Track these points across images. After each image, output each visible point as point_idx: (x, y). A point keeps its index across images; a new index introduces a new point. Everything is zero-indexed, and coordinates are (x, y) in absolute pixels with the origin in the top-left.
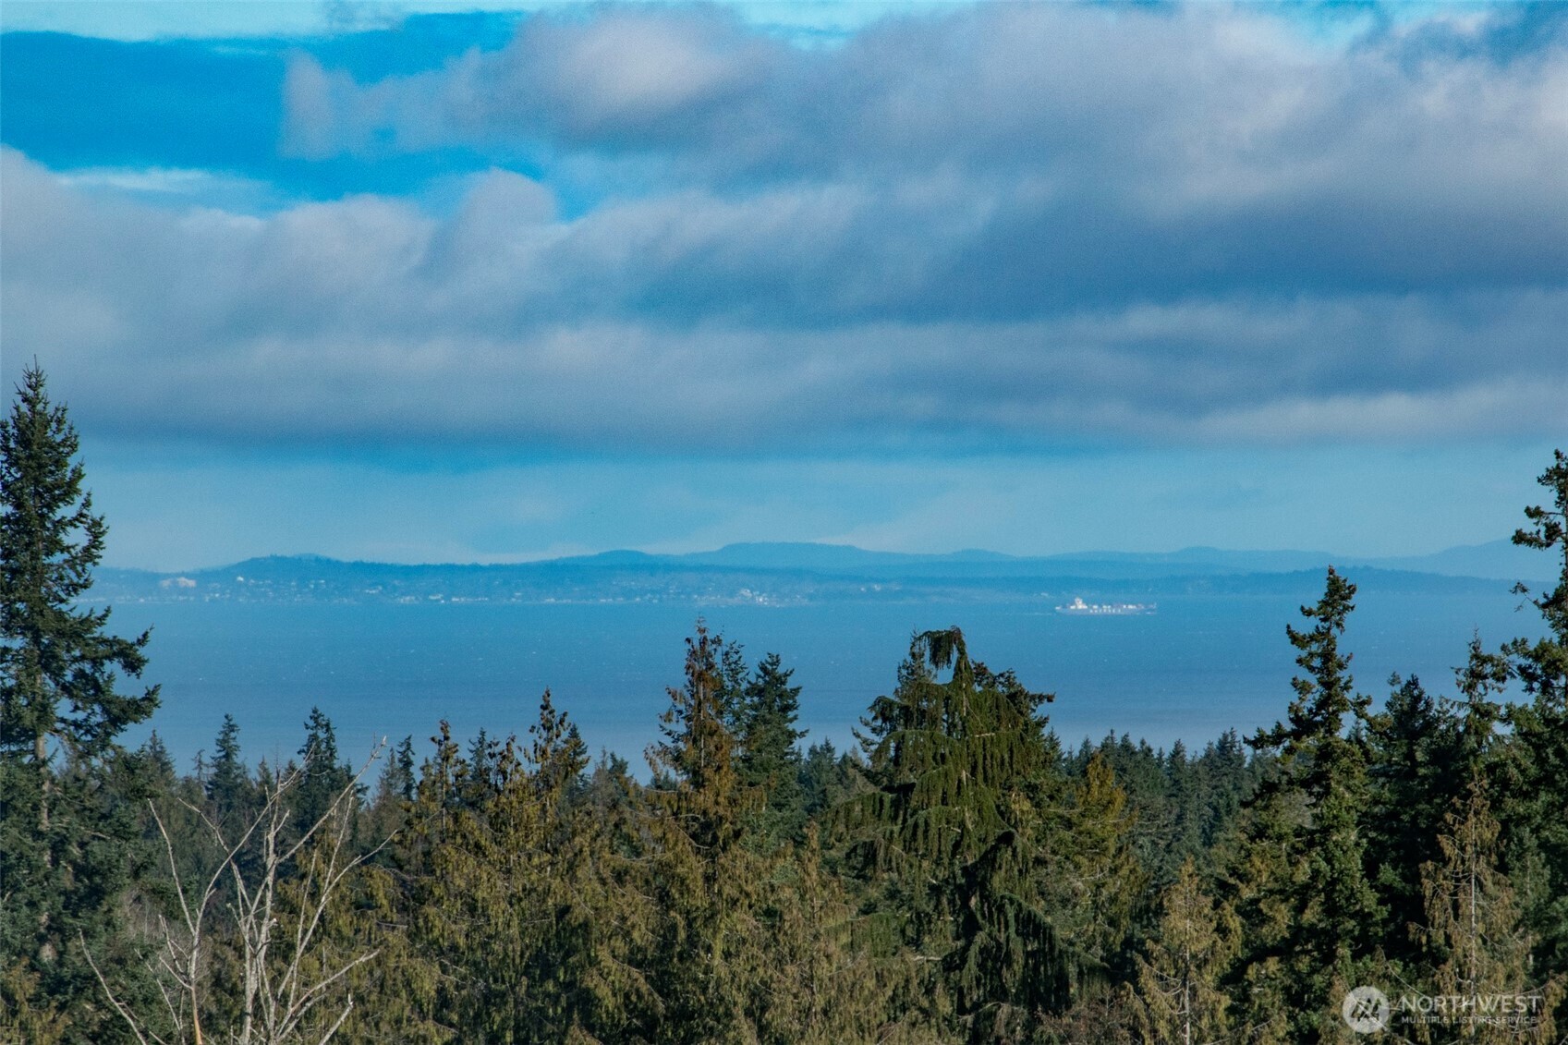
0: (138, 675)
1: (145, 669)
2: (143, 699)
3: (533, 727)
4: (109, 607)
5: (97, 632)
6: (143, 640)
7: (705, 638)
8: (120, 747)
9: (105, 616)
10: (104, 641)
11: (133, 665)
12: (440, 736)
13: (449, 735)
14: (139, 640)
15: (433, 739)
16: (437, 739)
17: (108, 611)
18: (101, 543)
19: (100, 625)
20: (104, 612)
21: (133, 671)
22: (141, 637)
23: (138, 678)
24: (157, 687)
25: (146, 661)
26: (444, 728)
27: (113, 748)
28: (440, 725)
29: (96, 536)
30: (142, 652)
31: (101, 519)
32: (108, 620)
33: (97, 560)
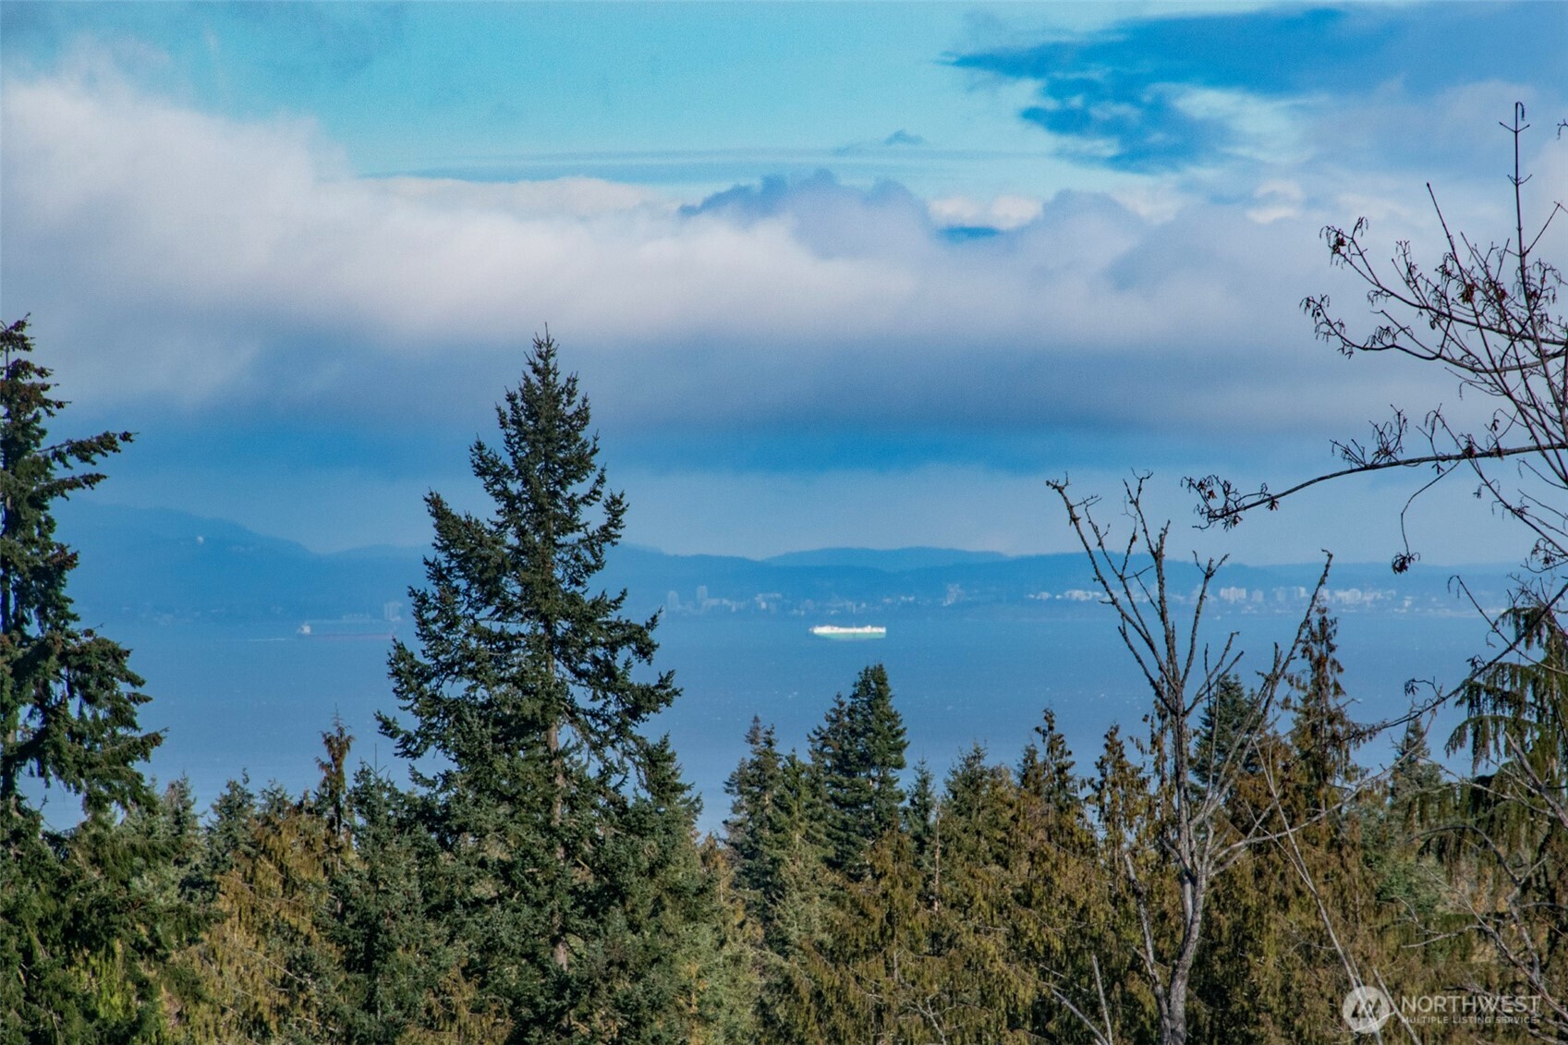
0: (649, 661)
1: (655, 654)
2: (657, 687)
3: (1147, 716)
4: (625, 590)
5: (613, 616)
6: (653, 623)
7: (1324, 619)
8: (641, 738)
9: (621, 599)
10: (617, 625)
11: (645, 650)
12: (1044, 726)
13: (1054, 725)
14: (647, 624)
15: (1037, 729)
16: (1042, 729)
17: (624, 593)
18: (619, 521)
19: (616, 608)
20: (619, 595)
21: (644, 657)
22: (649, 621)
23: (649, 664)
24: (671, 674)
25: (657, 646)
26: (1049, 717)
27: (634, 739)
28: (1044, 714)
29: (616, 515)
30: (653, 636)
31: (621, 496)
32: (623, 604)
33: (615, 540)
